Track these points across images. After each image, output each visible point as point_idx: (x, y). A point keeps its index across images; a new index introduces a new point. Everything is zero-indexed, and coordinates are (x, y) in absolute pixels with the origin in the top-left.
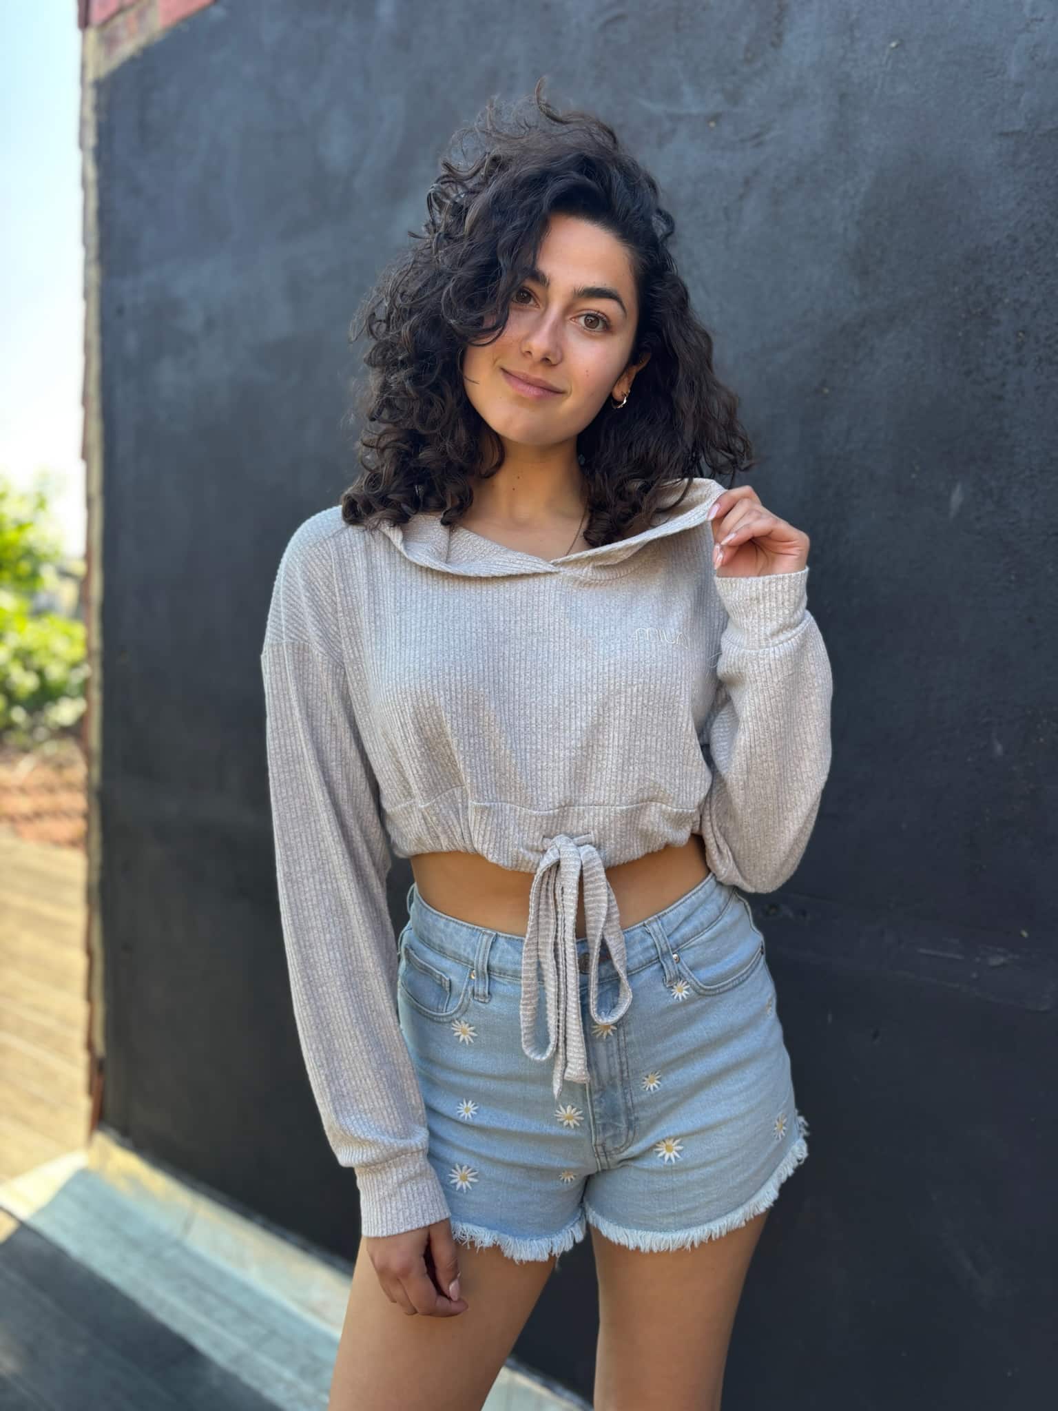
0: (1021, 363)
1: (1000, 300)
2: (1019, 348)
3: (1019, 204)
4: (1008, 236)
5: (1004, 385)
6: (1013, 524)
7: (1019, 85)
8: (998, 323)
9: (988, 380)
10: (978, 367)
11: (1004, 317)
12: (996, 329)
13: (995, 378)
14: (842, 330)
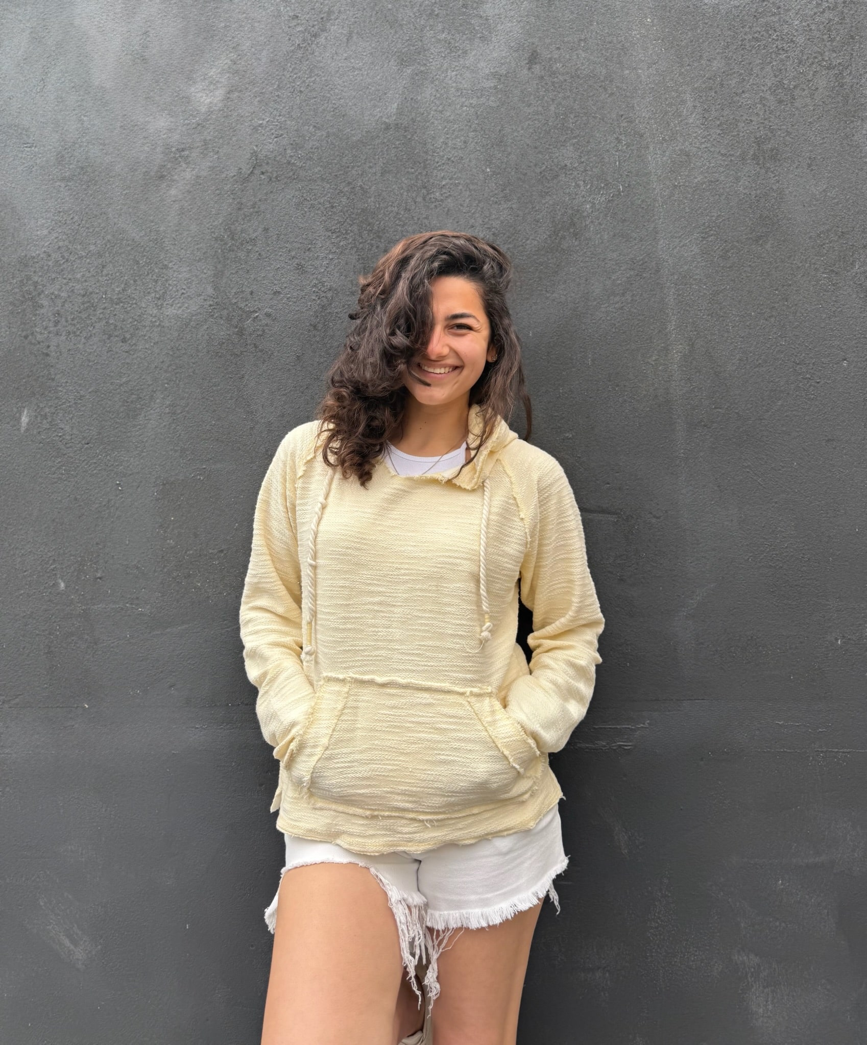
0: (58, 333)
1: (43, 291)
2: (56, 323)
3: (50, 233)
4: (45, 252)
5: (49, 347)
6: (60, 436)
8: (42, 306)
9: (39, 343)
10: (32, 334)
11: (45, 303)
12: (42, 311)
13: (43, 342)
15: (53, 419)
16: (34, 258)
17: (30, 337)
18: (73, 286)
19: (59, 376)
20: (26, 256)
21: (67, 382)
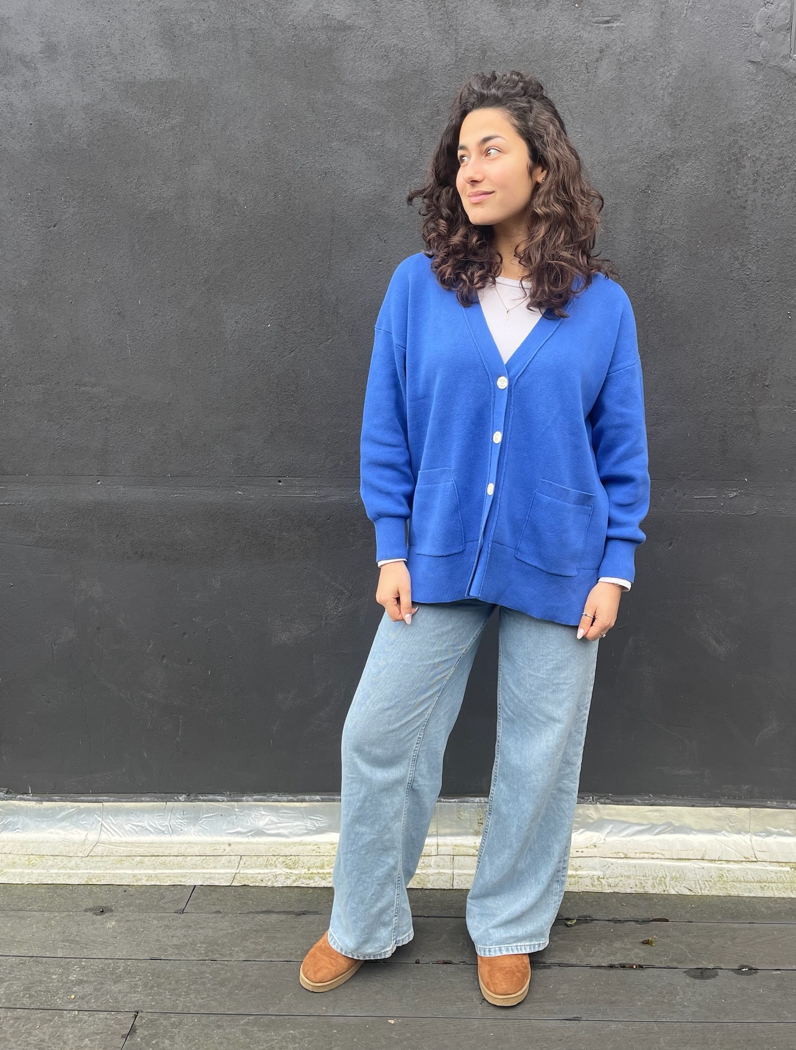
0: (755, 190)
1: (746, 154)
2: (755, 181)
3: (757, 103)
4: (751, 120)
5: (747, 201)
6: (748, 275)
7: (759, 36)
8: (744, 167)
9: (739, 197)
10: (734, 190)
11: (748, 164)
12: (744, 170)
13: (742, 197)
14: (660, 157)
15: (743, 261)
16: (742, 124)
17: (732, 192)
18: (772, 151)
19: (751, 226)
20: (735, 123)
21: (758, 231)
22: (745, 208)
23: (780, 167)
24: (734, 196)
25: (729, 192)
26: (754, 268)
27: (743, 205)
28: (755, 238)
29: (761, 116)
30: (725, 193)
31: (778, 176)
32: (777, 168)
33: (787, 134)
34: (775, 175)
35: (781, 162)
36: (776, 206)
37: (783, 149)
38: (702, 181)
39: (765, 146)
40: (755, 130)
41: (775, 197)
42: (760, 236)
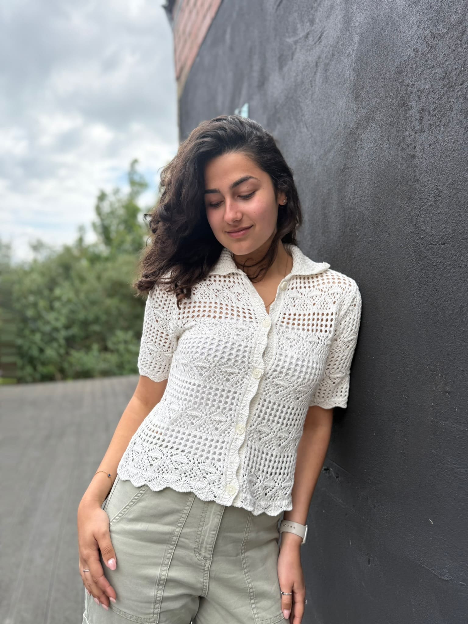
0: (422, 131)
1: (412, 92)
2: (421, 121)
3: (418, 26)
4: (414, 50)
5: (415, 147)
6: (422, 239)
9: (408, 146)
10: (404, 139)
12: (411, 112)
13: (411, 144)
14: (350, 133)
17: (402, 143)
18: (435, 73)
19: (422, 176)
20: (401, 63)
22: (414, 156)
23: (445, 89)
24: (404, 146)
25: (399, 145)
26: (428, 229)
27: (412, 153)
28: (427, 190)
29: (423, 38)
30: (397, 147)
31: (443, 101)
32: (442, 92)
33: (451, 41)
34: (440, 102)
35: (446, 81)
36: (444, 140)
37: (447, 63)
38: (378, 142)
39: (429, 71)
40: (418, 59)
41: (443, 129)
42: (432, 186)
